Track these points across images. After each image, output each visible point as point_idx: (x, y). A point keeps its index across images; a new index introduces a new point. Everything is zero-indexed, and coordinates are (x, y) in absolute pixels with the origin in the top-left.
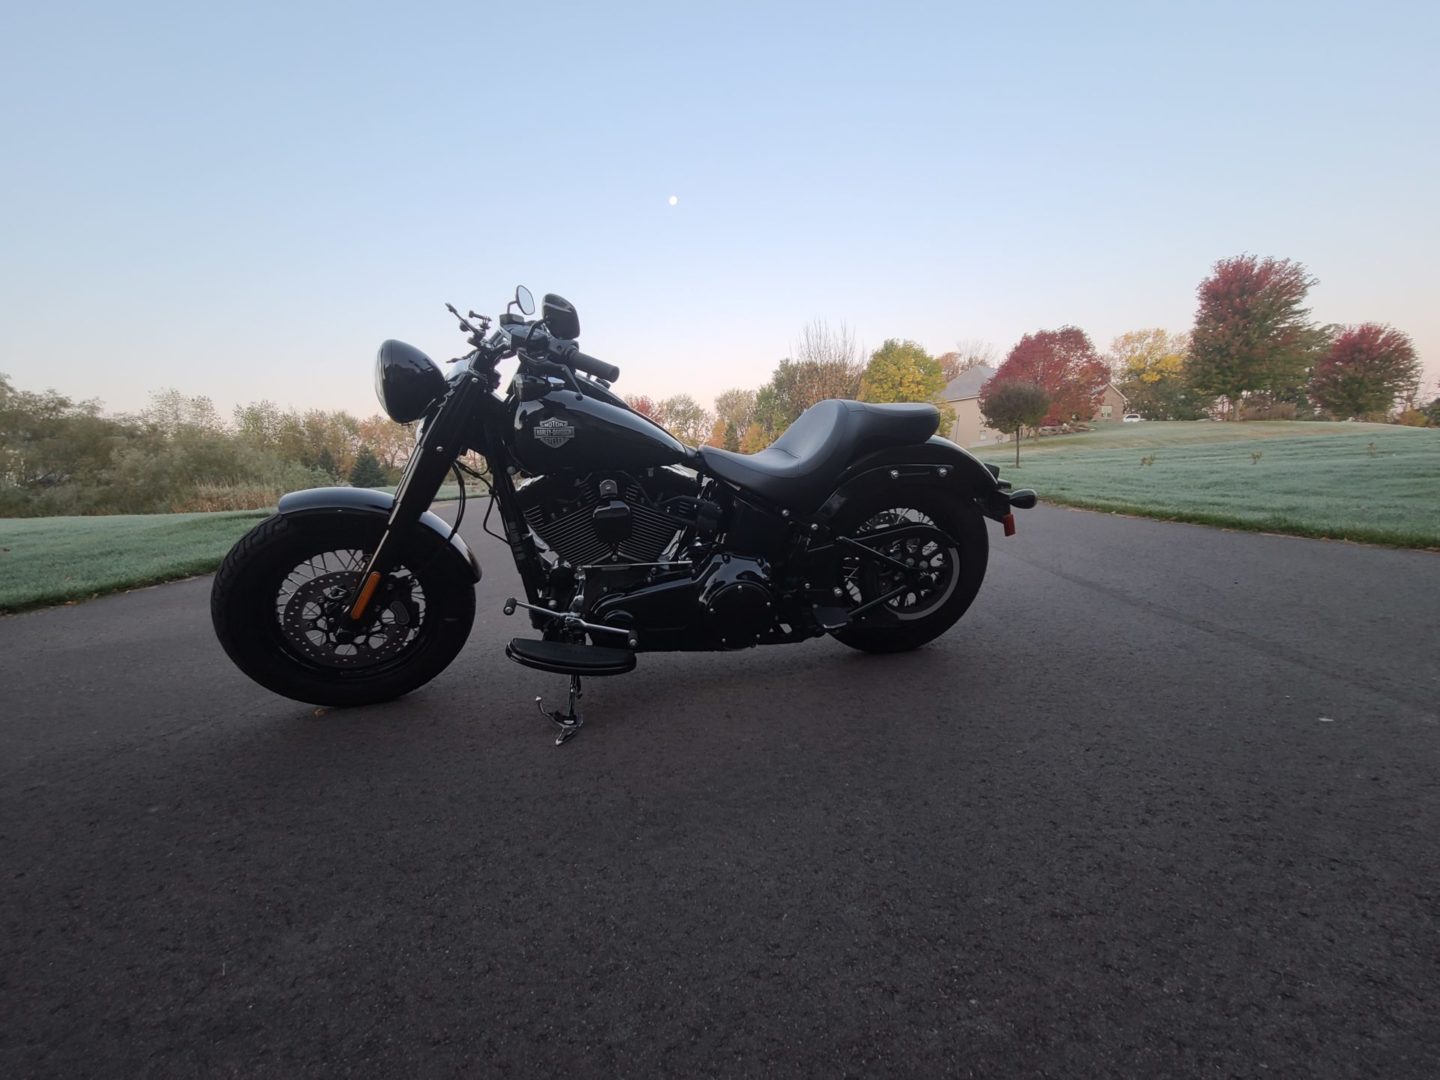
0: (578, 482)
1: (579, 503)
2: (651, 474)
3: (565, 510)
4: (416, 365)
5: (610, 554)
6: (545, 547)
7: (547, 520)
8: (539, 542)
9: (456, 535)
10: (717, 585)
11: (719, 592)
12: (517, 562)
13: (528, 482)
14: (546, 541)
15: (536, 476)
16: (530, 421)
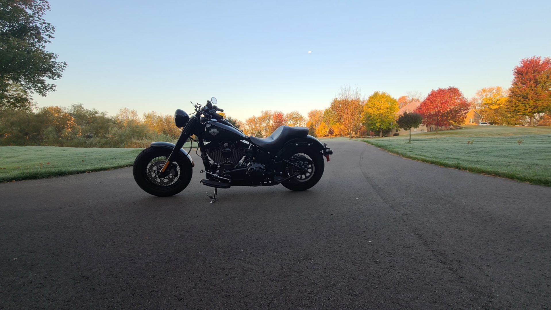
0: (219, 143)
1: (219, 149)
2: (237, 142)
3: (216, 150)
4: (184, 115)
5: (226, 161)
6: (211, 159)
7: (211, 152)
8: (209, 158)
9: (189, 155)
10: (251, 169)
11: (251, 171)
12: (204, 162)
13: (207, 143)
14: (211, 158)
15: (209, 142)
16: (208, 129)
